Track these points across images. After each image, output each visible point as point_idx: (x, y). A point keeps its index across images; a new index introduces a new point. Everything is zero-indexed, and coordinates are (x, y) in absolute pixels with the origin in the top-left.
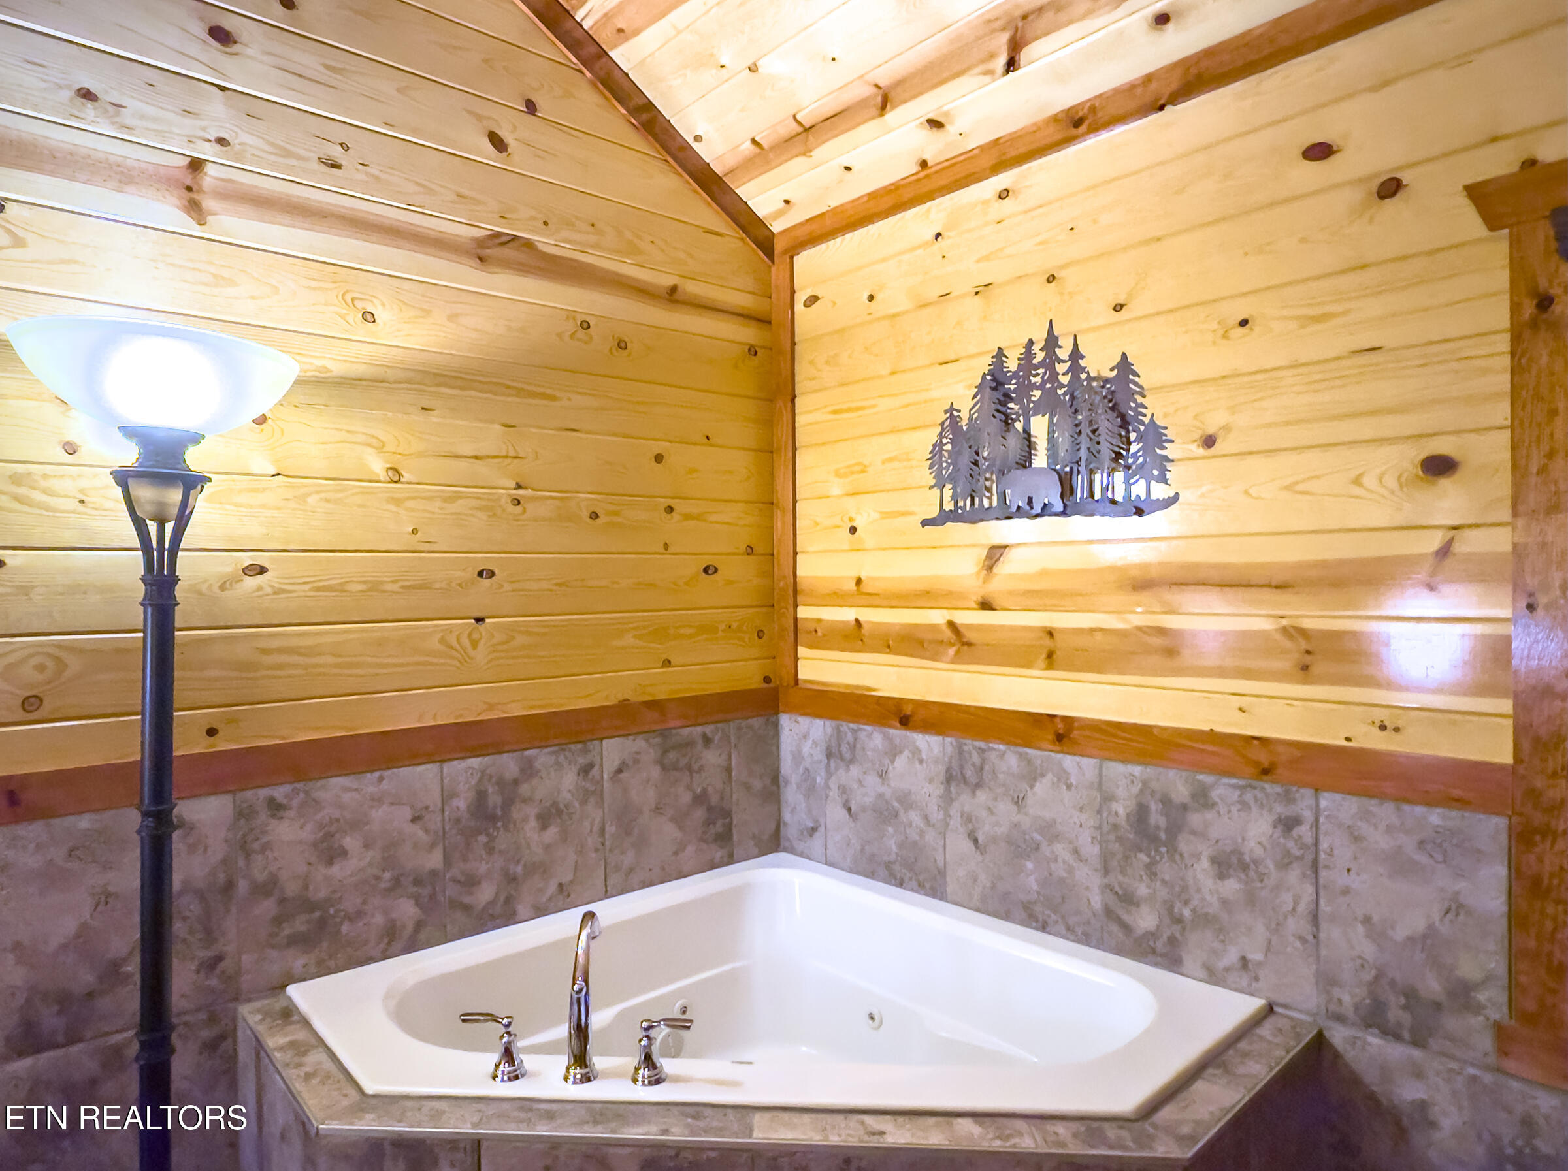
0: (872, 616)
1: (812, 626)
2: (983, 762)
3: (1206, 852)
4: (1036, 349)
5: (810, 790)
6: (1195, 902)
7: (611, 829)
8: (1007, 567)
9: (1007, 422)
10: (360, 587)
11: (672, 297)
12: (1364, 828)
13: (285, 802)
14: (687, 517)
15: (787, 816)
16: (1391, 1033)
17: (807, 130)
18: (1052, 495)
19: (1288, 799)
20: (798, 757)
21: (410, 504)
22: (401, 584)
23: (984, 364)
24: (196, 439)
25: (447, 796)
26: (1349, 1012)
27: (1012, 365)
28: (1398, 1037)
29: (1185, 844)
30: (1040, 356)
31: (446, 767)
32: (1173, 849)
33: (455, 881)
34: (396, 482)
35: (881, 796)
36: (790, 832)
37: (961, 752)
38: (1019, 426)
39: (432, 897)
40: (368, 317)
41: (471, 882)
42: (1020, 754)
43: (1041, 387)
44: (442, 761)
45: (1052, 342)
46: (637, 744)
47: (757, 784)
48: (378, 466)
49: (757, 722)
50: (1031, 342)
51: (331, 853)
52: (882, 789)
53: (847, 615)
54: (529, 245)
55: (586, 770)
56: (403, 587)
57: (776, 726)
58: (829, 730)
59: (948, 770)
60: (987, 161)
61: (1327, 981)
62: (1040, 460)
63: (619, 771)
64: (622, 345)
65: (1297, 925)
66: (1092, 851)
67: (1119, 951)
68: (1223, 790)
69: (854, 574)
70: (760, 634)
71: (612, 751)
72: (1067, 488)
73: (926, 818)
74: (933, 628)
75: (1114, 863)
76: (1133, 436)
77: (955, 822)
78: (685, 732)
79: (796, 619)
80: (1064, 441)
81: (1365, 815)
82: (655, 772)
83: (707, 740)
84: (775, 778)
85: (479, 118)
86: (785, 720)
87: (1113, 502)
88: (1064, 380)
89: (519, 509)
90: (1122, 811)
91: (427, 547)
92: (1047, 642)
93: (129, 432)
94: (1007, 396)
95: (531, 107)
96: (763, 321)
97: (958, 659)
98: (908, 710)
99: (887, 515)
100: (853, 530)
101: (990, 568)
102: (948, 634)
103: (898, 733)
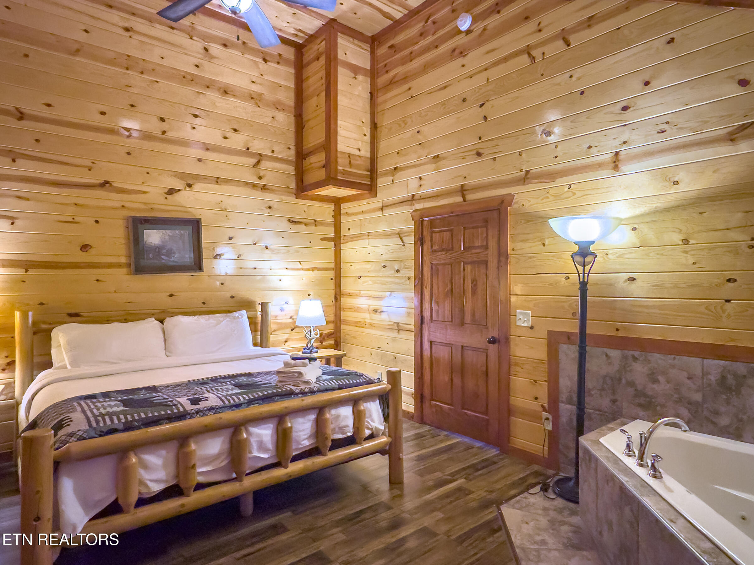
13: (638, 357)
21: (693, 253)
22: (686, 284)
24: (593, 243)
25: (705, 373)
33: (708, 409)
34: (686, 244)
39: (696, 411)
40: (676, 183)
44: (704, 358)
48: (677, 238)
51: (654, 380)
56: (688, 286)
89: (752, 250)
91: (701, 269)
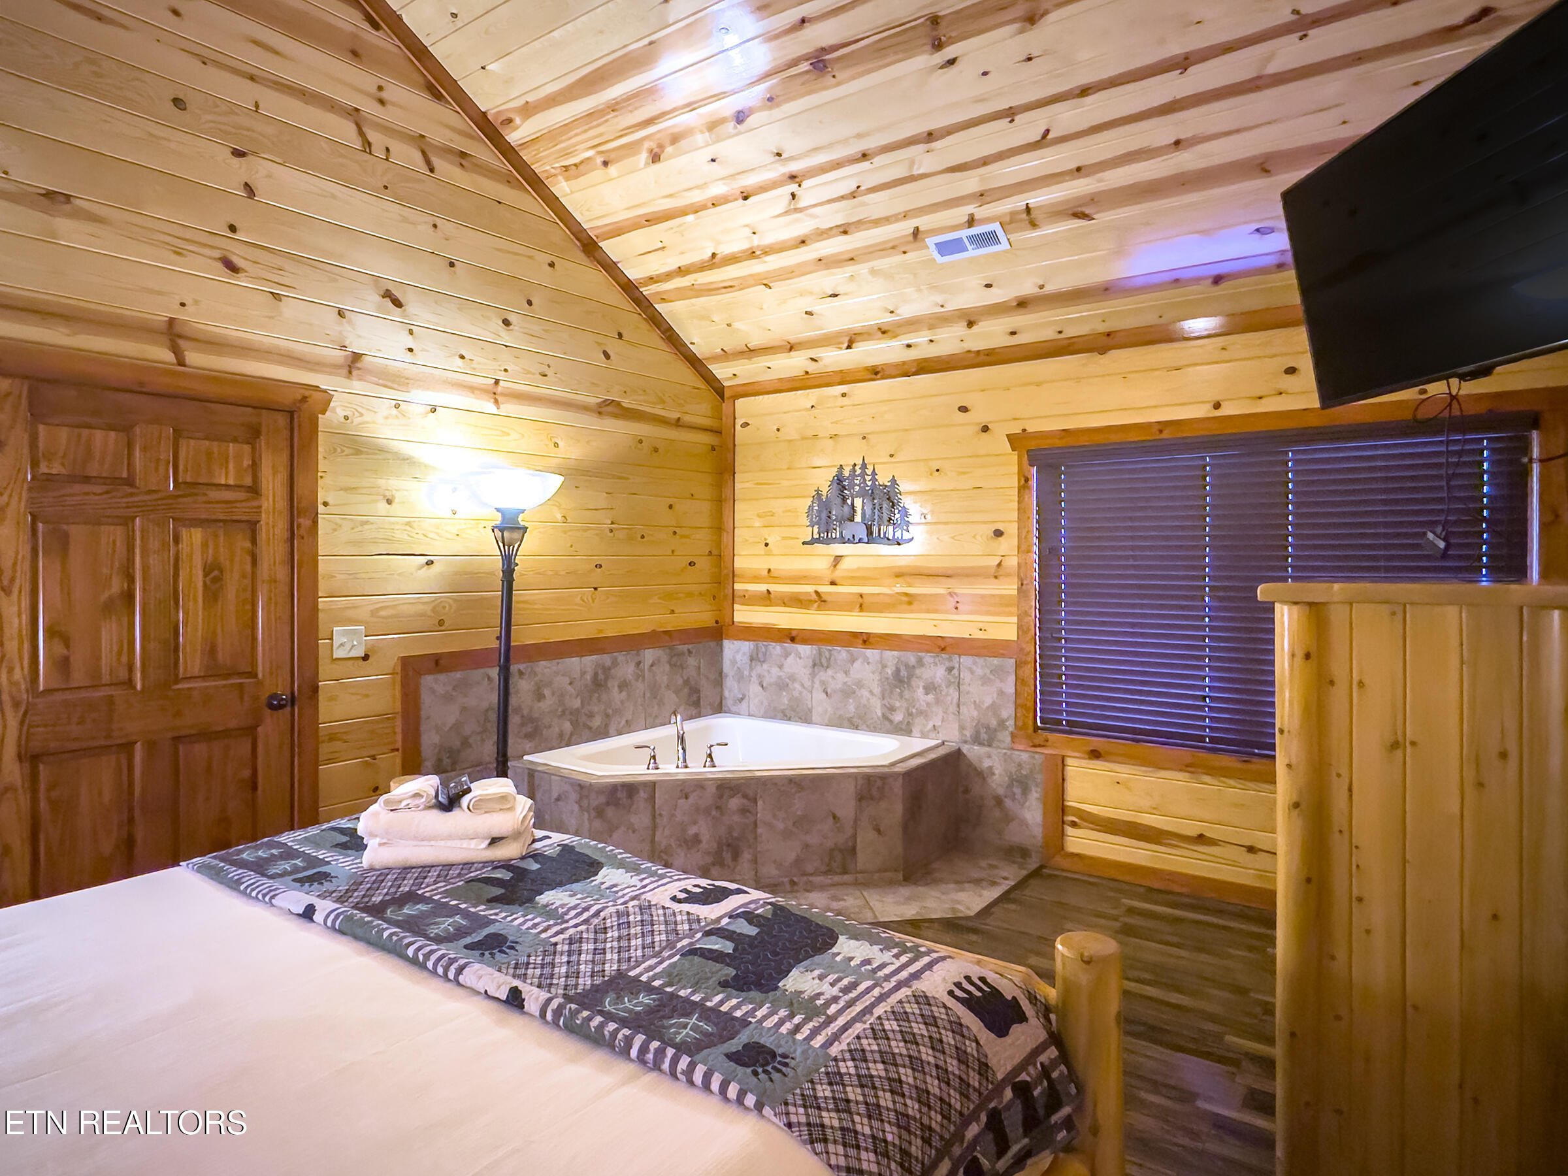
0: (775, 588)
1: (742, 594)
2: (831, 655)
3: (922, 684)
4: (857, 468)
5: (740, 677)
6: (917, 706)
7: (648, 695)
8: (844, 565)
9: (844, 500)
10: (551, 573)
11: (678, 424)
12: (974, 668)
14: (682, 537)
15: (726, 693)
16: (981, 744)
17: (751, 350)
18: (862, 533)
19: (950, 660)
20: (734, 662)
21: (570, 533)
22: (566, 571)
23: (834, 471)
24: (523, 511)
25: (583, 673)
26: (969, 739)
27: (846, 473)
28: (984, 745)
29: (914, 682)
30: (859, 472)
31: (583, 658)
32: (909, 685)
33: (586, 715)
34: (565, 523)
35: (779, 677)
36: (729, 702)
37: (820, 654)
38: (849, 502)
39: (577, 721)
40: (556, 445)
41: (591, 715)
42: (848, 651)
43: (859, 485)
44: (582, 656)
45: (864, 466)
46: (658, 652)
47: (712, 677)
48: (559, 517)
49: (713, 644)
50: (855, 465)
51: (540, 697)
52: (781, 674)
53: (763, 587)
54: (618, 404)
55: (638, 664)
56: (567, 573)
57: (721, 646)
58: (752, 647)
59: (814, 661)
60: (838, 379)
61: (962, 728)
62: (858, 518)
63: (652, 666)
64: (656, 450)
65: (953, 708)
66: (877, 690)
67: (888, 732)
68: (928, 658)
69: (768, 567)
70: (714, 598)
71: (649, 655)
72: (870, 532)
73: (803, 685)
74: (808, 593)
75: (886, 695)
76: (896, 511)
77: (817, 685)
78: (680, 647)
79: (733, 590)
80: (868, 512)
81: (975, 663)
82: (667, 667)
83: (690, 652)
84: (721, 673)
85: (599, 344)
86: (727, 644)
87: (888, 539)
88: (869, 483)
89: (612, 534)
90: (890, 673)
91: (576, 553)
92: (860, 600)
93: (498, 510)
94: (844, 487)
95: (620, 335)
96: (718, 432)
97: (819, 608)
98: (794, 634)
99: (784, 538)
100: (767, 545)
101: (835, 566)
102: (814, 596)
103: (788, 645)
